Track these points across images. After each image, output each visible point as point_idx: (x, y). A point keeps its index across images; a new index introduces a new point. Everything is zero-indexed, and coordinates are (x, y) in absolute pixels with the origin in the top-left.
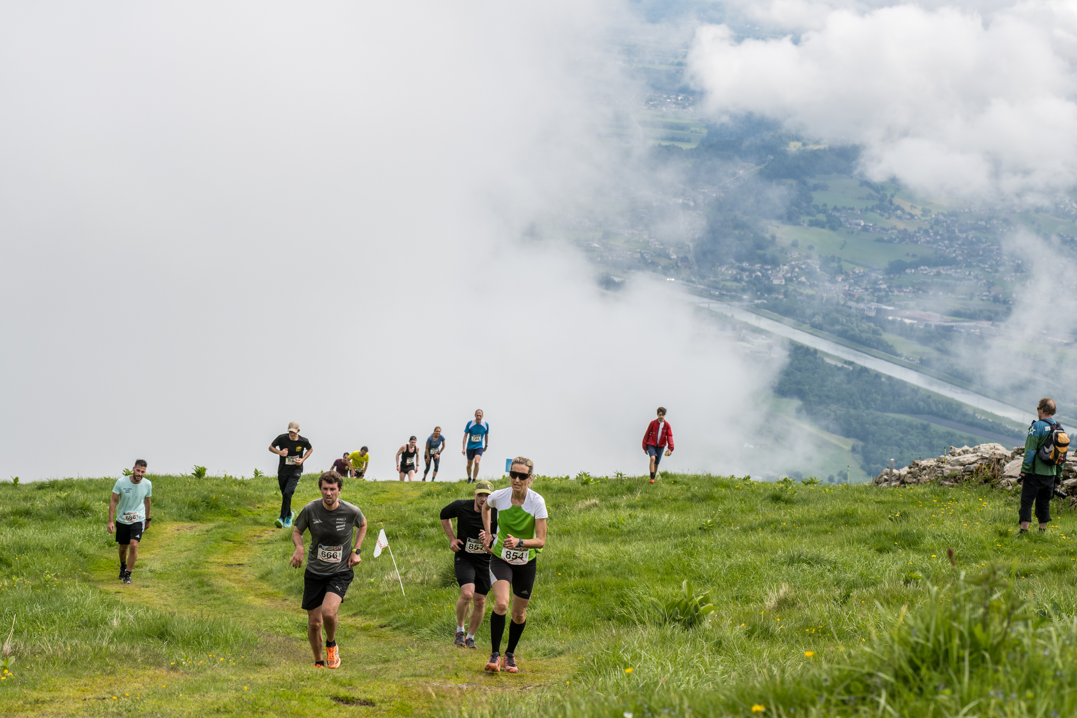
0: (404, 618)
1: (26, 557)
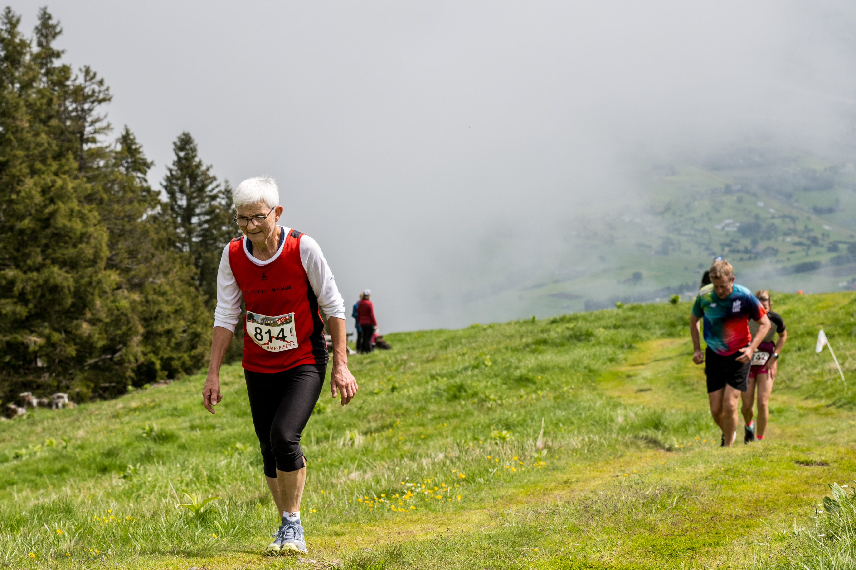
0: (846, 398)
1: (547, 376)
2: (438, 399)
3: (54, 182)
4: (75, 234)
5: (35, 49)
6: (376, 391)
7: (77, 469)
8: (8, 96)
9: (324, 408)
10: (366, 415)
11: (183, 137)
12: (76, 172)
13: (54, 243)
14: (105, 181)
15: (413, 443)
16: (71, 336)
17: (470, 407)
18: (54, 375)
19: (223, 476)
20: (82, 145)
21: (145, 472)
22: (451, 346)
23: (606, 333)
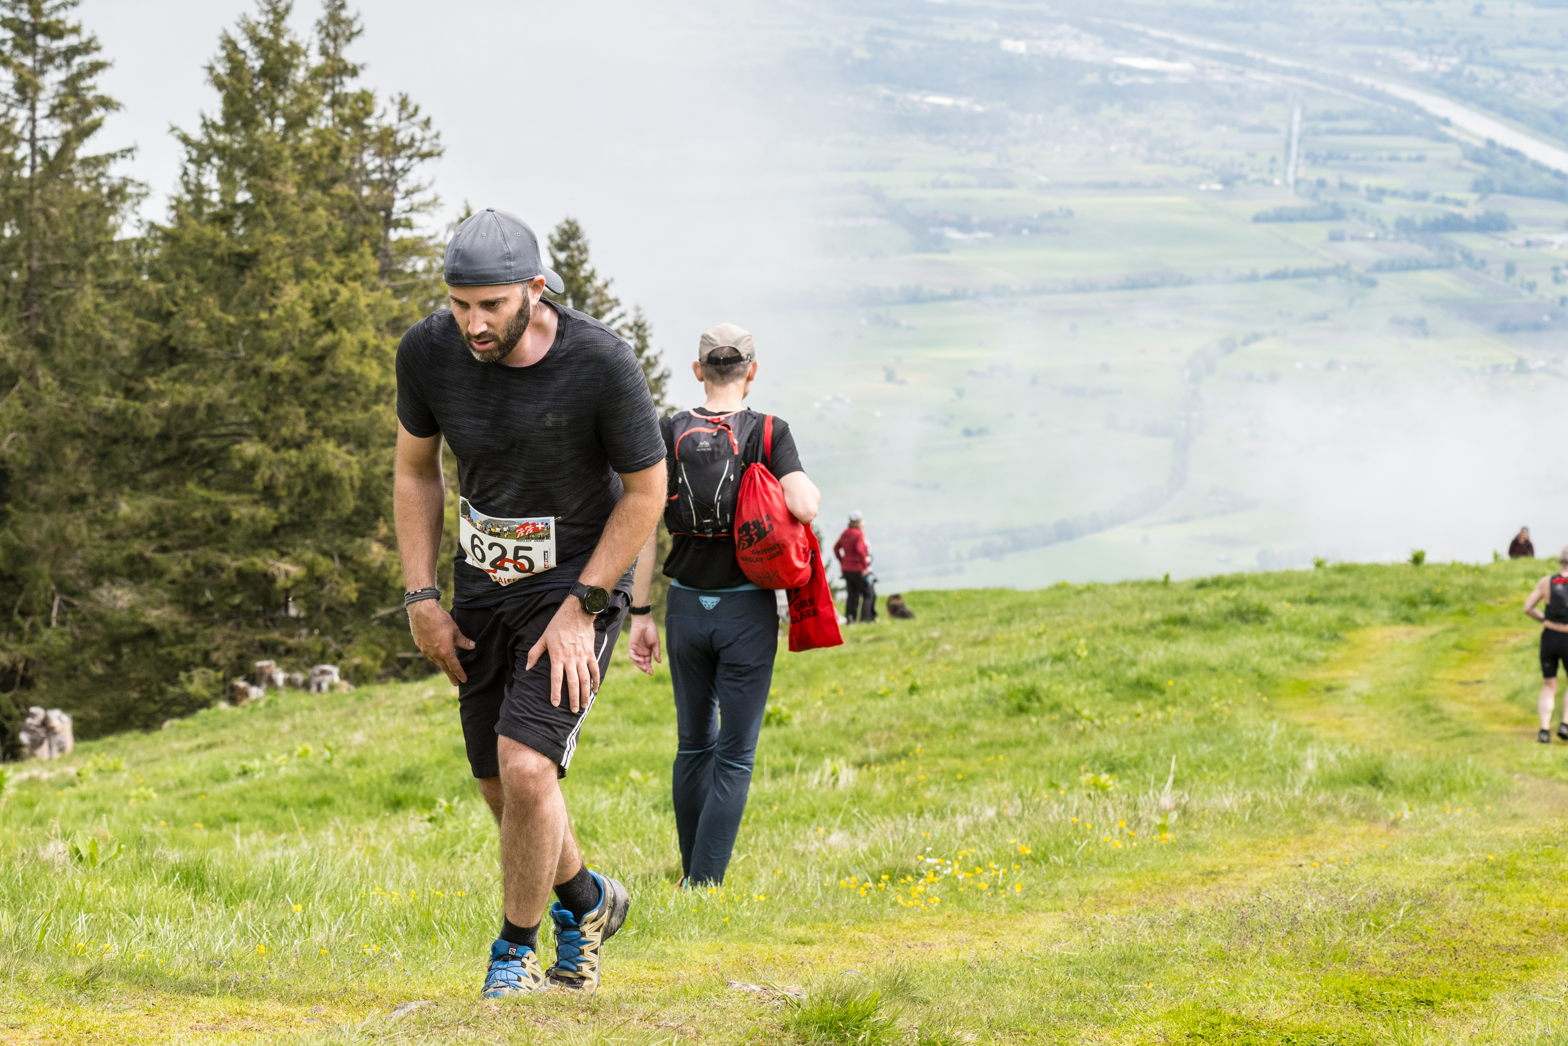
1: (1185, 681)
2: (990, 711)
3: (335, 293)
4: (367, 386)
5: (316, 60)
6: (880, 692)
7: (348, 801)
8: (263, 139)
9: (789, 717)
10: (863, 733)
11: (566, 227)
12: (374, 279)
13: (330, 401)
14: (424, 296)
15: (942, 788)
16: (349, 565)
17: (1045, 729)
18: (316, 632)
19: (603, 827)
20: (387, 232)
21: (468, 813)
22: (1017, 620)
23: (1293, 609)
